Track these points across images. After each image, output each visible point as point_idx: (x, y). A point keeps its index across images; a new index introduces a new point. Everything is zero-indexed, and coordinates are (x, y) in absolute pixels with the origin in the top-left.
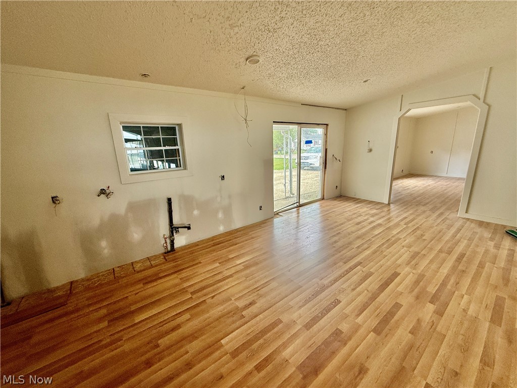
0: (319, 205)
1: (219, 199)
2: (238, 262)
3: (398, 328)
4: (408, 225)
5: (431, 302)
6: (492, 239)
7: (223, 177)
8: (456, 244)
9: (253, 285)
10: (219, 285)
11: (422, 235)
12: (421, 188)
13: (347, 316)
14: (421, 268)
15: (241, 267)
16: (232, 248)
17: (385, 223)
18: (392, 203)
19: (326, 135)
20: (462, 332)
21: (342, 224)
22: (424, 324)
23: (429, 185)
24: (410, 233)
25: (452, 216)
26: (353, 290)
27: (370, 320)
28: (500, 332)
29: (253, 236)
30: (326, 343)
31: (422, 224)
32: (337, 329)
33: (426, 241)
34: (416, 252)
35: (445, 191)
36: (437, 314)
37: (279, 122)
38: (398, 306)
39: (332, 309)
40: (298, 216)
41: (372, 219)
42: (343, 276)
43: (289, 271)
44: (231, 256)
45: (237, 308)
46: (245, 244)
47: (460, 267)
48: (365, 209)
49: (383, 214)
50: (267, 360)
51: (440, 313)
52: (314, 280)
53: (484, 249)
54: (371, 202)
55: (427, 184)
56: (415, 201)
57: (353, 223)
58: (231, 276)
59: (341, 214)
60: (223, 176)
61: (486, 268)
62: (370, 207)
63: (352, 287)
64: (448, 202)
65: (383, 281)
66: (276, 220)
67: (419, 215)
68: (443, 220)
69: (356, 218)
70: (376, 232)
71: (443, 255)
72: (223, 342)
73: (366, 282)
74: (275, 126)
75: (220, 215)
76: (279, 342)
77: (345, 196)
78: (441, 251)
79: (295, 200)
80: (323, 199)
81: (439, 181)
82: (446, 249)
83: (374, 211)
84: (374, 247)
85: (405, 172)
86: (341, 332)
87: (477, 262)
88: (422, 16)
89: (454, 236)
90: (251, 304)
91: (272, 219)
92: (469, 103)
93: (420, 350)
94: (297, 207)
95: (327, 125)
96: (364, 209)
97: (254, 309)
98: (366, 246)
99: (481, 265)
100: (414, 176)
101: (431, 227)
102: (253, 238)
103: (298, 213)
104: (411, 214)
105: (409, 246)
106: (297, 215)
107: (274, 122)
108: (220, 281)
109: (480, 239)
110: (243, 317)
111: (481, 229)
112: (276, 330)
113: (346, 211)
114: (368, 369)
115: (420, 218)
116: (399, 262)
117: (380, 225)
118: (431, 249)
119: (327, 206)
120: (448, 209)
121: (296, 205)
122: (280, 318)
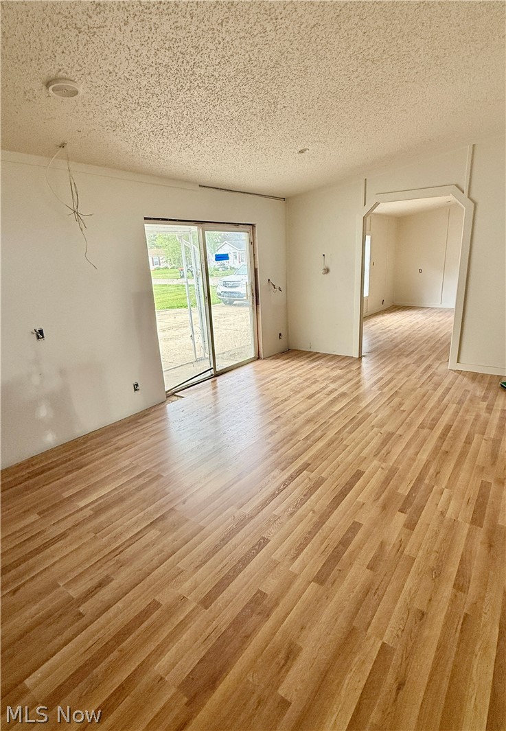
0: (252, 370)
1: (36, 380)
2: (82, 504)
3: (351, 564)
4: (384, 391)
5: (402, 511)
6: (484, 398)
7: (40, 334)
8: (442, 413)
9: (109, 544)
10: (31, 561)
11: (400, 404)
12: (406, 328)
13: (276, 564)
14: (393, 458)
15: (88, 512)
16: (70, 477)
17: (351, 390)
18: (364, 356)
19: (252, 243)
20: (435, 548)
21: (286, 400)
22: (388, 548)
23: (418, 322)
24: (384, 403)
25: (442, 369)
26: (292, 514)
27: (312, 562)
28: (480, 535)
29: (121, 443)
30: (237, 623)
31: (401, 387)
32: (259, 591)
33: (404, 413)
34: (389, 433)
35: (437, 332)
36: (407, 528)
37: (158, 219)
38: (355, 527)
39: (254, 556)
40: (215, 394)
41: (332, 386)
42: (279, 494)
43: (184, 503)
44: (66, 495)
45: (70, 599)
46: (102, 463)
47: (444, 448)
48: (325, 370)
49: (350, 376)
50: (122, 691)
51: (410, 526)
52: (227, 511)
53: (474, 414)
54: (334, 357)
55: (415, 322)
56: (397, 349)
57: (302, 397)
58: (63, 536)
59: (285, 382)
60: (41, 332)
61: (473, 444)
62: (332, 365)
63: (290, 510)
64: (438, 347)
65: (339, 489)
66: (172, 407)
67: (398, 373)
68: (429, 377)
69: (308, 387)
70: (336, 409)
71: (426, 431)
72: (28, 682)
73: (312, 497)
74: (149, 227)
75: (43, 412)
76: (151, 647)
77: (295, 350)
78: (422, 426)
79: (207, 364)
80: (259, 358)
81: (430, 316)
82: (429, 421)
83: (338, 372)
84: (331, 434)
85: (387, 305)
86: (264, 595)
87: (463, 437)
88: (360, 48)
89: (440, 400)
90: (101, 585)
91: (162, 406)
92: (451, 198)
93: (379, 592)
94: (212, 377)
95: (253, 225)
96: (322, 370)
97: (105, 594)
98: (318, 434)
99: (468, 441)
100: (399, 309)
101: (414, 390)
102: (118, 449)
103: (215, 388)
104: (389, 372)
105: (381, 425)
106: (212, 392)
107: (145, 218)
108: (38, 551)
109: (471, 400)
110: (81, 615)
111: (474, 385)
112: (145, 624)
113: (295, 377)
114: (300, 649)
115: (401, 376)
116: (363, 454)
117: (343, 395)
118: (410, 425)
119: (263, 370)
120: (438, 359)
121: (208, 374)
122: (157, 598)
